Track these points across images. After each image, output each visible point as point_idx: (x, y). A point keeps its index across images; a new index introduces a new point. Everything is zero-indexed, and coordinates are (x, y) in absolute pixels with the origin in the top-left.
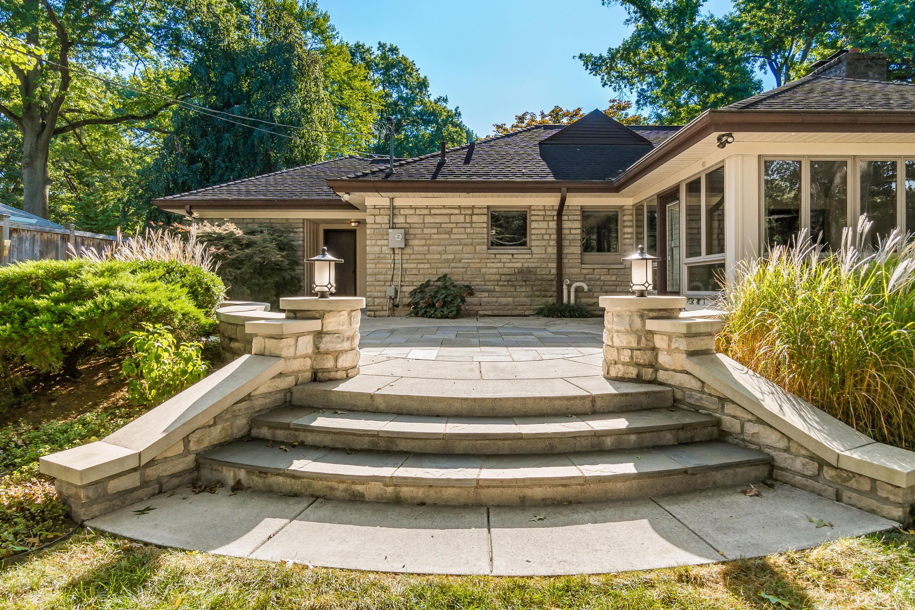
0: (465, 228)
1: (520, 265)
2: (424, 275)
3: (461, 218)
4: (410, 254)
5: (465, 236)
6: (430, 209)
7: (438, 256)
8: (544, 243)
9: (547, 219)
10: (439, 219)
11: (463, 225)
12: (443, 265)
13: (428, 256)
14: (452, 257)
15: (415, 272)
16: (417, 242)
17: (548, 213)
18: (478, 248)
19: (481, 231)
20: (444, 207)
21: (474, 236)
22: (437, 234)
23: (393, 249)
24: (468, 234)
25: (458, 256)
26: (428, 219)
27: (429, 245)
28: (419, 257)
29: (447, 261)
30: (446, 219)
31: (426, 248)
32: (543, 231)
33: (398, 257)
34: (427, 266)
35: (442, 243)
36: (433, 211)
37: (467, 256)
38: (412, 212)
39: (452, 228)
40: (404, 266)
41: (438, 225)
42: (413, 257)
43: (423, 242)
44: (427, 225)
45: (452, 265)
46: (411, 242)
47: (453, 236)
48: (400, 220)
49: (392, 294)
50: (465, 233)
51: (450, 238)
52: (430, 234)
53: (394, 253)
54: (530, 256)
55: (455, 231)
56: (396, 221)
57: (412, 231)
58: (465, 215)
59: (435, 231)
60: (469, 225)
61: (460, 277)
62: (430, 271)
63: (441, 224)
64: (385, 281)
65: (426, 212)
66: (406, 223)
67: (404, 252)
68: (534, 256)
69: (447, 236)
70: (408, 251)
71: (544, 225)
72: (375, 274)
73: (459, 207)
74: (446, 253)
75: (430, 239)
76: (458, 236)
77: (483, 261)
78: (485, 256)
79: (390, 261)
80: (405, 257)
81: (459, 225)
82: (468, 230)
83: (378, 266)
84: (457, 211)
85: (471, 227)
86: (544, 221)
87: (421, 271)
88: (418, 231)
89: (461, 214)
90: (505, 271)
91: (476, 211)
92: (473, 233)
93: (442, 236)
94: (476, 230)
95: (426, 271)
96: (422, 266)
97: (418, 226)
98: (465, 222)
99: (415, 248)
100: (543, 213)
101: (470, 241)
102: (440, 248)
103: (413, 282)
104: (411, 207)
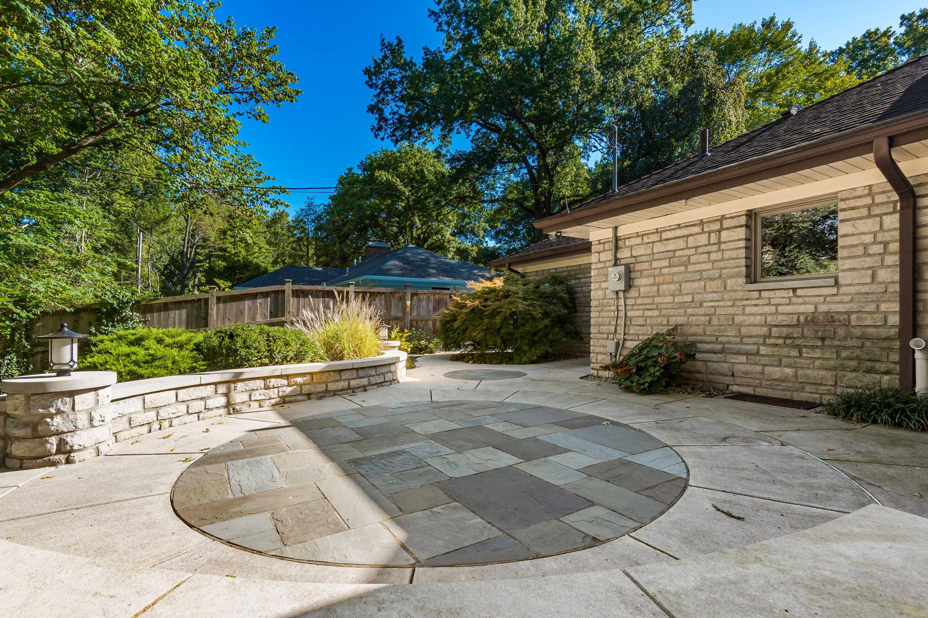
0: (709, 253)
1: (810, 309)
2: (652, 326)
3: (703, 239)
4: (635, 298)
5: (710, 266)
6: (661, 232)
7: (670, 299)
8: (869, 262)
9: (876, 211)
10: (672, 246)
11: (705, 249)
12: (677, 312)
13: (657, 300)
14: (689, 298)
15: (641, 321)
16: (644, 281)
17: (879, 199)
18: (730, 283)
19: (734, 254)
20: (679, 226)
21: (722, 264)
22: (670, 266)
23: (617, 293)
24: (714, 262)
25: (698, 298)
26: (659, 247)
27: (659, 285)
28: (646, 301)
29: (682, 305)
30: (681, 243)
31: (655, 288)
32: (868, 239)
33: (622, 302)
34: (656, 313)
35: (676, 278)
36: (664, 236)
37: (710, 296)
38: (638, 240)
39: (689, 257)
40: (629, 314)
41: (671, 254)
42: (639, 301)
43: (651, 280)
44: (656, 256)
45: (689, 311)
46: (637, 282)
47: (691, 268)
48: (624, 254)
49: (613, 350)
50: (709, 261)
51: (686, 271)
52: (661, 269)
53: (618, 298)
54: (834, 291)
55: (693, 259)
56: (619, 256)
57: (638, 267)
58: (709, 233)
59: (666, 263)
60: (715, 248)
61: (700, 330)
62: (659, 320)
63: (674, 251)
64: (609, 334)
65: (655, 238)
66: (632, 256)
67: (628, 295)
68: (843, 290)
69: (682, 269)
70: (633, 293)
71: (871, 225)
72: (599, 325)
73: (702, 223)
74: (681, 293)
75: (660, 274)
76: (698, 267)
77: (737, 303)
78: (739, 295)
79: (614, 308)
80: (629, 302)
81: (700, 250)
82: (714, 256)
83: (603, 314)
84: (697, 229)
85: (719, 250)
86: (870, 216)
87: (648, 321)
88: (646, 266)
89: (703, 232)
90: (780, 319)
91: (726, 224)
92: (723, 259)
93: (676, 270)
94: (727, 254)
95: (654, 321)
96: (649, 313)
97: (644, 259)
98: (710, 244)
99: (642, 289)
100: (868, 201)
101: (716, 273)
102: (673, 287)
103: (638, 335)
104: (638, 235)
